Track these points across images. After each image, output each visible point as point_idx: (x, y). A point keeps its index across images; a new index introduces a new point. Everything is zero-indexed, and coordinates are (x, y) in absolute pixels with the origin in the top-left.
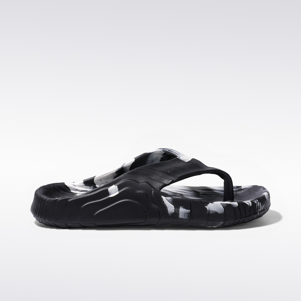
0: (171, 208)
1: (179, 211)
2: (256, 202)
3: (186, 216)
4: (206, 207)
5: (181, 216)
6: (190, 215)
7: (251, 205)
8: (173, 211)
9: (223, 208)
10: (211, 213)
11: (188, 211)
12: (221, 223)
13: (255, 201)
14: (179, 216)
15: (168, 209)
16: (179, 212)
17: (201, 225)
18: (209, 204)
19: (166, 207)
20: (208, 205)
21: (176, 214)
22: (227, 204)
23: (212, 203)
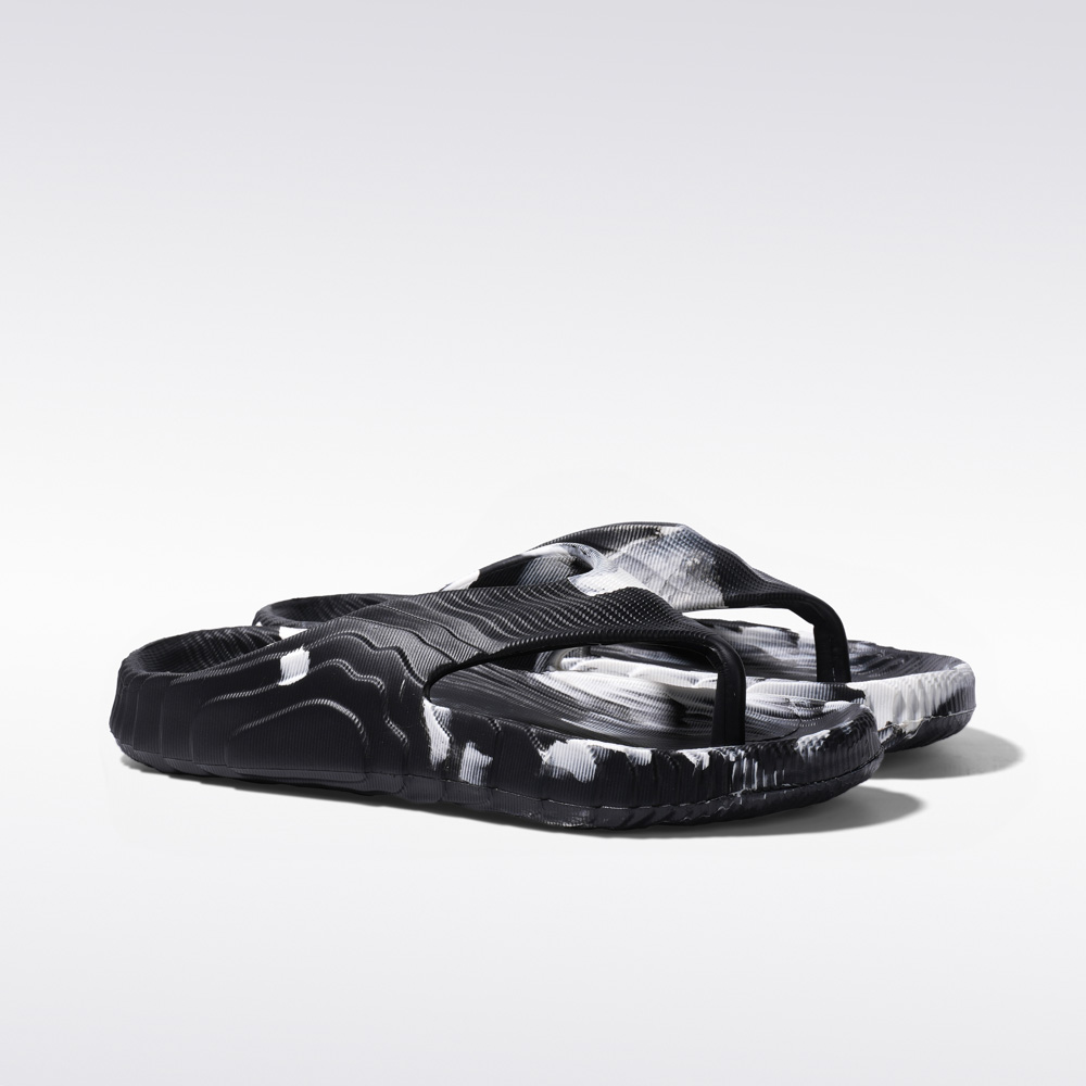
0: (440, 742)
1: (461, 756)
2: (732, 758)
3: (479, 775)
4: (541, 752)
5: (465, 774)
6: (489, 773)
7: (706, 764)
8: (445, 756)
9: (595, 762)
10: (555, 775)
11: (486, 760)
12: (584, 814)
13: (731, 755)
14: (458, 773)
15: (432, 747)
16: (460, 762)
17: (523, 814)
18: (555, 744)
19: (429, 738)
20: (551, 747)
21: (452, 764)
22: (611, 751)
23: (564, 741)
